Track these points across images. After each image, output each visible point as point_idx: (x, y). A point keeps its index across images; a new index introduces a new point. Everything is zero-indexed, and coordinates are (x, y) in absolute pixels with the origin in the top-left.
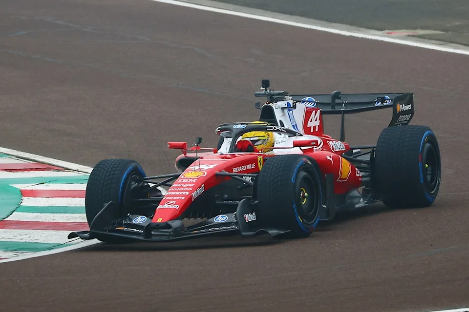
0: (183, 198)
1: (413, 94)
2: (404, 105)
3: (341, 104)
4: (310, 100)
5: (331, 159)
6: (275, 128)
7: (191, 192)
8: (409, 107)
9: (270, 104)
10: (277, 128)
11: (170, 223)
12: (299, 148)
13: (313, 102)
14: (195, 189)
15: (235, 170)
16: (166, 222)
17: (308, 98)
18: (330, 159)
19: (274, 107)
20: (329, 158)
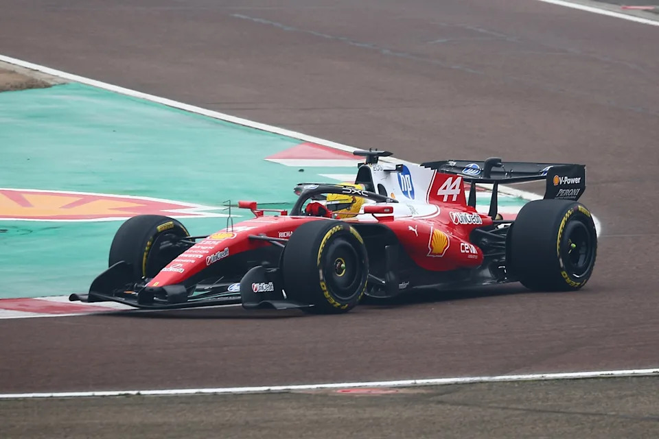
0: (193, 261)
1: (585, 166)
2: (566, 178)
3: (504, 173)
4: (475, 167)
5: (415, 230)
6: (353, 191)
7: (206, 255)
8: (577, 180)
9: (368, 165)
10: (356, 191)
11: (165, 288)
12: (371, 214)
13: (477, 169)
14: (213, 252)
15: (281, 234)
16: (161, 287)
17: (472, 165)
18: (413, 230)
19: (372, 168)
20: (411, 228)
